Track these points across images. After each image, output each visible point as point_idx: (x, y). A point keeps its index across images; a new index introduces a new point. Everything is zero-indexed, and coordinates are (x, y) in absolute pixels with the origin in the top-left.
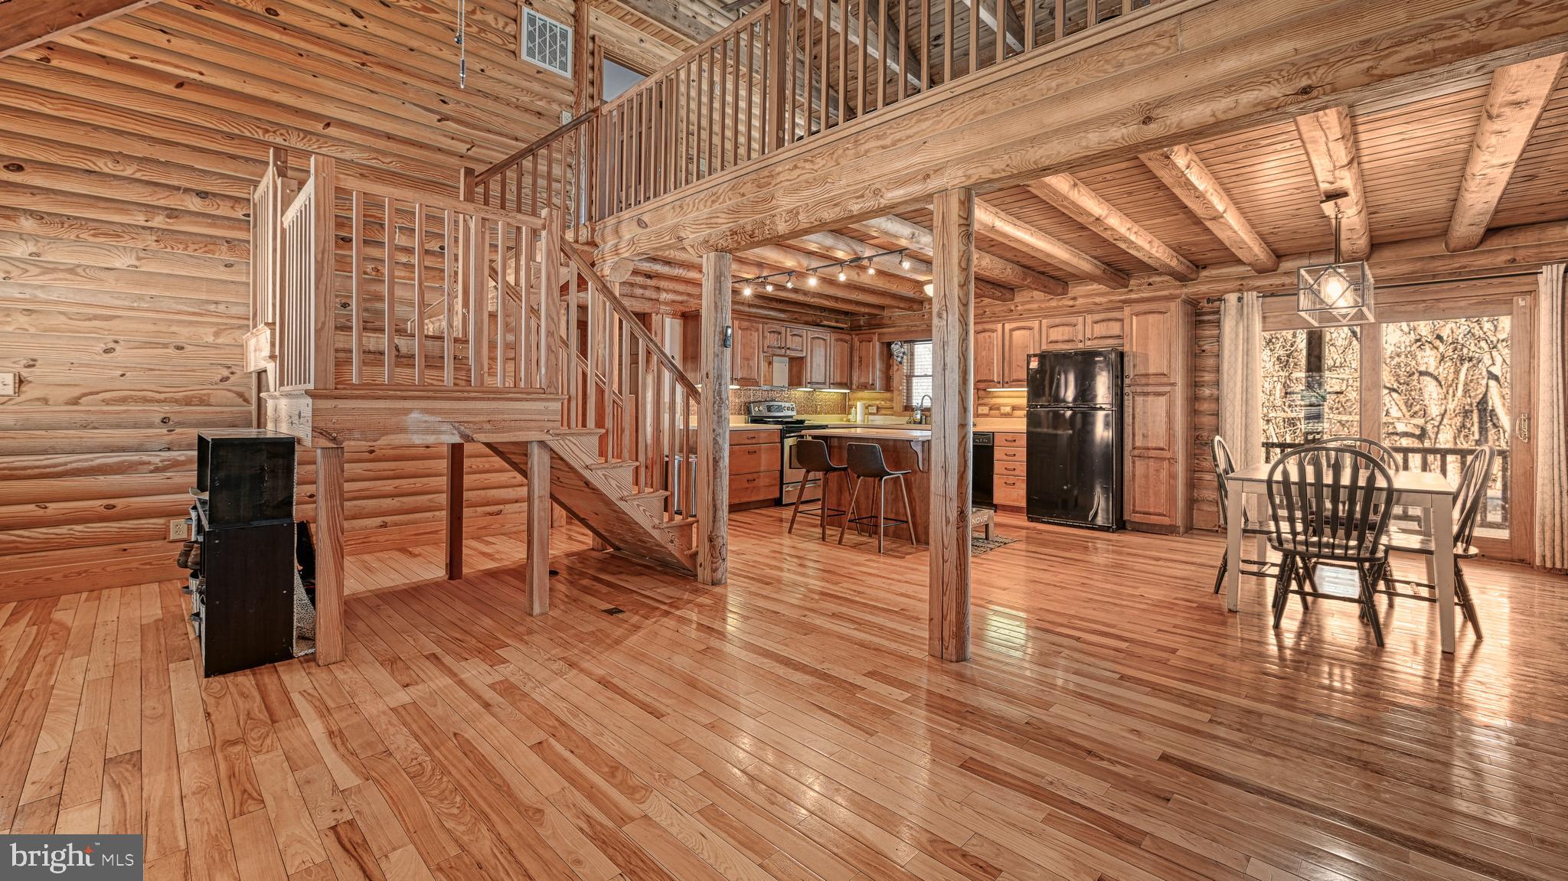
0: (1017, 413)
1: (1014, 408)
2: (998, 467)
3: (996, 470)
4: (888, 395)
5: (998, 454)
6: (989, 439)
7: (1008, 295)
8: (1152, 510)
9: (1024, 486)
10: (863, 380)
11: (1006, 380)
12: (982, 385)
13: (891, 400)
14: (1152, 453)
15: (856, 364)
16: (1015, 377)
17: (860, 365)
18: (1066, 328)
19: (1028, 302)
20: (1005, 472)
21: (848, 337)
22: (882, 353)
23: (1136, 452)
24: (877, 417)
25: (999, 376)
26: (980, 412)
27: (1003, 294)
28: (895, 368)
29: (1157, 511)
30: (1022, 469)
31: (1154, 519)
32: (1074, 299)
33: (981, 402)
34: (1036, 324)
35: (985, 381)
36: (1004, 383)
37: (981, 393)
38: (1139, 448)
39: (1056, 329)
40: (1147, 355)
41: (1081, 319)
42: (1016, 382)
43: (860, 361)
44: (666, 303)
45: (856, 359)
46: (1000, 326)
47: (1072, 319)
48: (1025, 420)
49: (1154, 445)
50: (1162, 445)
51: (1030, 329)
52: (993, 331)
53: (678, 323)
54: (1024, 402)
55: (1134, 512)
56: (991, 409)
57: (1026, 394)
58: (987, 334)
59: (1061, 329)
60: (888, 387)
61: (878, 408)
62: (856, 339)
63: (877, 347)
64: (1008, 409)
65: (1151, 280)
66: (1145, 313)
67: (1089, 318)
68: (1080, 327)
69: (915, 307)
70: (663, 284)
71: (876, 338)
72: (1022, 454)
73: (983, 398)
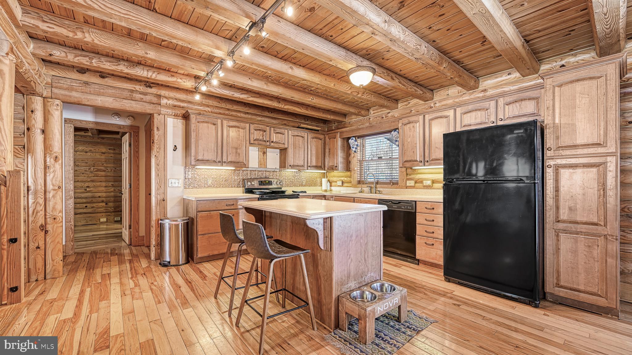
0: (436, 185)
1: (433, 182)
2: (420, 230)
3: (418, 233)
4: (349, 173)
5: (420, 219)
6: (412, 206)
7: (428, 95)
8: (582, 288)
9: (442, 247)
10: (331, 164)
11: (427, 159)
12: (408, 165)
13: (350, 177)
14: (580, 228)
15: (327, 154)
16: (434, 157)
17: (329, 154)
18: (479, 113)
19: (444, 99)
20: (425, 234)
21: (322, 137)
22: (343, 146)
23: (561, 226)
24: (342, 188)
25: (420, 156)
26: (408, 185)
27: (424, 93)
28: (352, 155)
29: (589, 289)
30: (440, 233)
31: (583, 297)
32: (485, 90)
33: (408, 177)
34: (451, 113)
35: (410, 161)
36: (424, 162)
37: (409, 171)
38: (564, 222)
39: (469, 115)
40: (574, 125)
41: (493, 103)
42: (435, 161)
43: (329, 152)
44: (167, 106)
45: (327, 150)
46: (421, 118)
47: (486, 104)
48: (442, 191)
49: (585, 220)
50: (595, 220)
51: (446, 117)
52: (416, 122)
53: (180, 123)
54: (441, 177)
55: (558, 285)
56: (416, 182)
57: (442, 171)
58: (411, 125)
59: (473, 114)
60: (348, 167)
61: (343, 182)
62: (327, 137)
63: (339, 142)
64: (429, 183)
65: (563, 62)
66: (572, 82)
67: (501, 101)
68: (492, 110)
69: (363, 112)
70: (163, 92)
71: (338, 135)
72: (440, 220)
73: (410, 175)
